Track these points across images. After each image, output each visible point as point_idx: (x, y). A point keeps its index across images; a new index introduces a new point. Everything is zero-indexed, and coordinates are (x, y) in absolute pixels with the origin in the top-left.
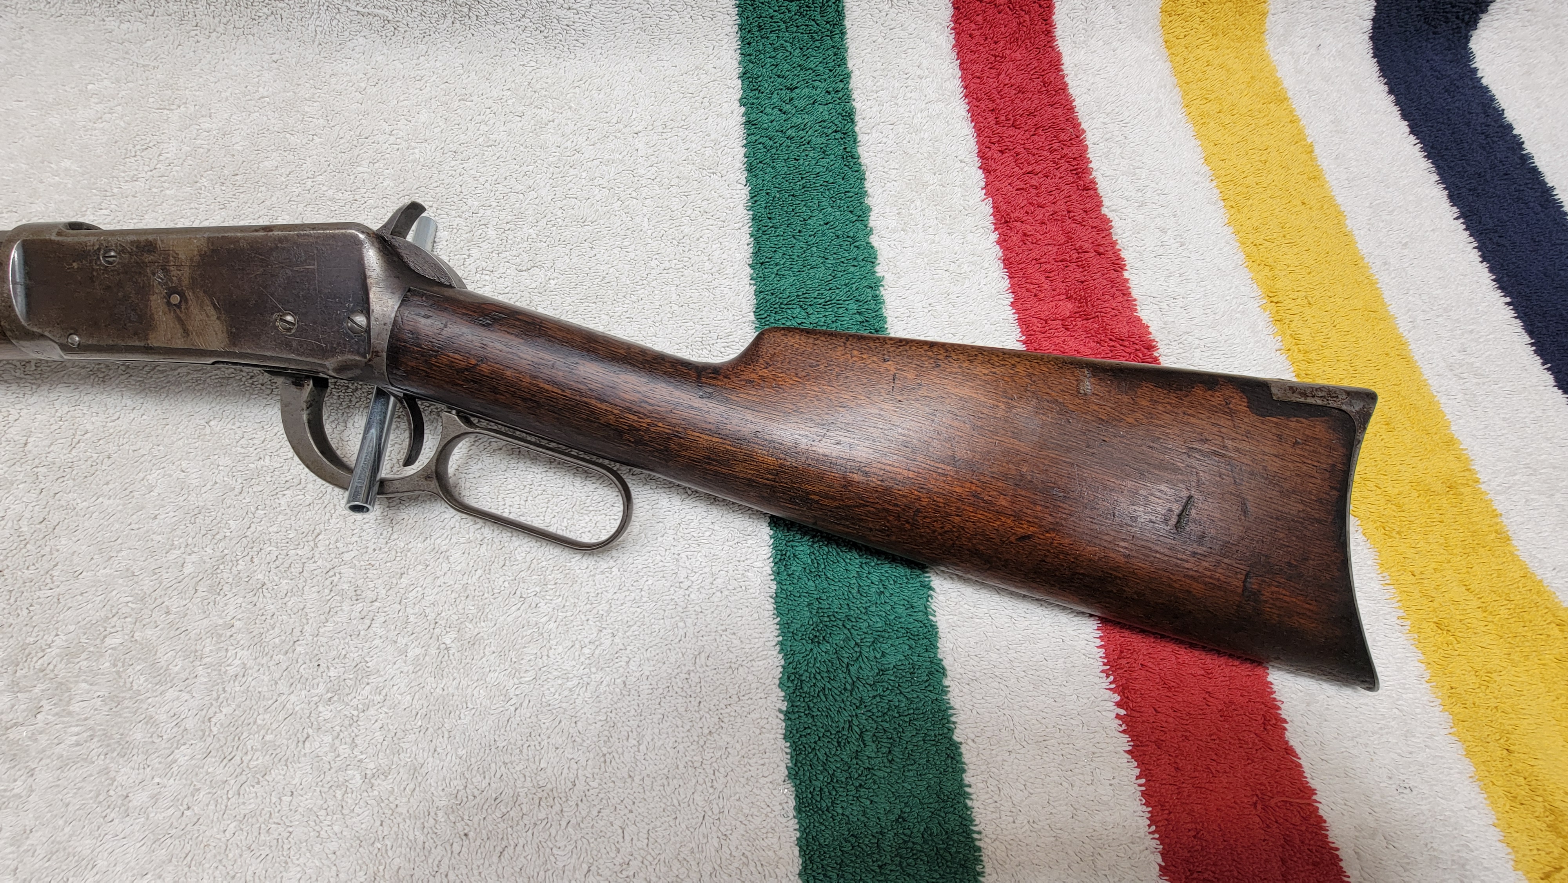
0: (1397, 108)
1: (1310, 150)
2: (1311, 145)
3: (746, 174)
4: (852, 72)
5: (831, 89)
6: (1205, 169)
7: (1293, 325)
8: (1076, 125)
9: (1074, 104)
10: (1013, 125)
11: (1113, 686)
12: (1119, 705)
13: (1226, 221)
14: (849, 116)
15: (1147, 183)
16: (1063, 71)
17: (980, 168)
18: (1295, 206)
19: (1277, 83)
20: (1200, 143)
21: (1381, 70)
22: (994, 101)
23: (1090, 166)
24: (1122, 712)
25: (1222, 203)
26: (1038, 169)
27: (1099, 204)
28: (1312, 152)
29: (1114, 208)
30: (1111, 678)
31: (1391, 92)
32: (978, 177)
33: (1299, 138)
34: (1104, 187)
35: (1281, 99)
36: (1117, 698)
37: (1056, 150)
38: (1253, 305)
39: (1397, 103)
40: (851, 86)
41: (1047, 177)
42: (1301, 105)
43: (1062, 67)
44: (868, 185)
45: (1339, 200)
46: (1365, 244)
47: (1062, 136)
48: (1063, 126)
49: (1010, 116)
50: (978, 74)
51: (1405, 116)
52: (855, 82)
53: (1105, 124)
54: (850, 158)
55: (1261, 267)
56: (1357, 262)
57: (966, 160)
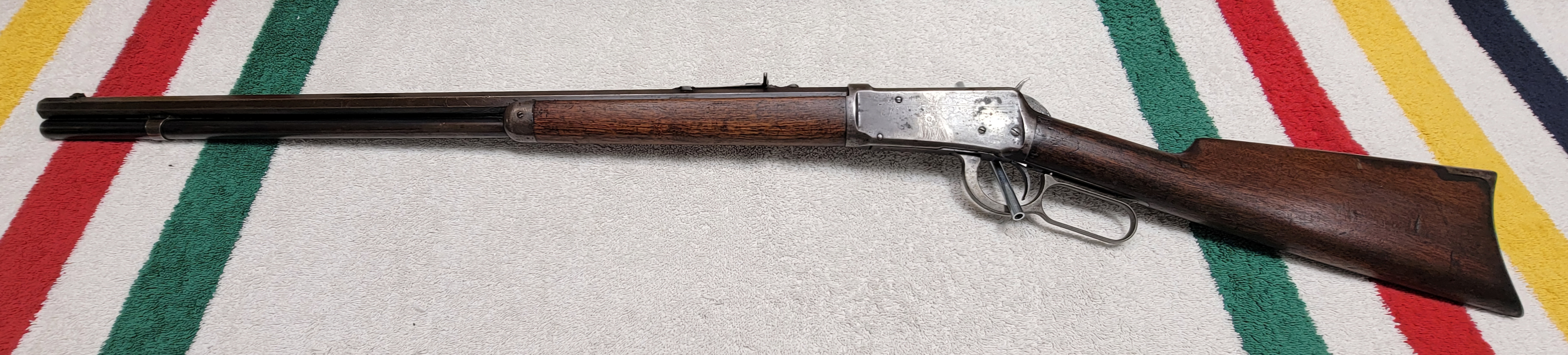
0: (1469, 32)
1: (1425, 54)
2: (1425, 52)
3: (1121, 62)
4: (1160, 8)
5: (1152, 18)
6: (1369, 64)
7: (1438, 146)
8: (1293, 40)
9: (1288, 28)
10: (1258, 39)
11: (1390, 313)
12: (1395, 321)
13: (1388, 92)
14: (1165, 32)
15: (1340, 71)
16: (1276, 9)
17: (1247, 61)
18: (1424, 84)
19: (1398, 17)
20: (1363, 50)
21: (1456, 11)
22: (1243, 26)
23: (1306, 61)
24: (1398, 324)
25: (1384, 82)
26: (1279, 62)
27: (1316, 82)
28: (1426, 55)
29: (1325, 84)
30: (1389, 309)
31: (1464, 23)
32: (1248, 68)
33: (1417, 47)
34: (1316, 73)
35: (1403, 26)
36: (1394, 318)
37: (1285, 53)
38: (1414, 136)
39: (1469, 29)
40: (1162, 16)
41: (1284, 67)
42: (1414, 30)
43: (1275, 7)
44: (1188, 69)
45: (1448, 82)
46: (1467, 105)
47: (1287, 45)
48: (1286, 40)
49: (1255, 34)
50: (1230, 11)
51: (1475, 36)
52: (1164, 13)
53: (1308, 38)
54: (1173, 54)
55: (1414, 116)
56: (1465, 114)
57: (1239, 57)
